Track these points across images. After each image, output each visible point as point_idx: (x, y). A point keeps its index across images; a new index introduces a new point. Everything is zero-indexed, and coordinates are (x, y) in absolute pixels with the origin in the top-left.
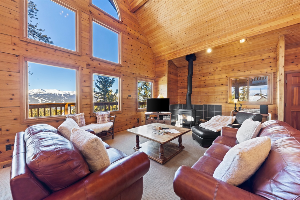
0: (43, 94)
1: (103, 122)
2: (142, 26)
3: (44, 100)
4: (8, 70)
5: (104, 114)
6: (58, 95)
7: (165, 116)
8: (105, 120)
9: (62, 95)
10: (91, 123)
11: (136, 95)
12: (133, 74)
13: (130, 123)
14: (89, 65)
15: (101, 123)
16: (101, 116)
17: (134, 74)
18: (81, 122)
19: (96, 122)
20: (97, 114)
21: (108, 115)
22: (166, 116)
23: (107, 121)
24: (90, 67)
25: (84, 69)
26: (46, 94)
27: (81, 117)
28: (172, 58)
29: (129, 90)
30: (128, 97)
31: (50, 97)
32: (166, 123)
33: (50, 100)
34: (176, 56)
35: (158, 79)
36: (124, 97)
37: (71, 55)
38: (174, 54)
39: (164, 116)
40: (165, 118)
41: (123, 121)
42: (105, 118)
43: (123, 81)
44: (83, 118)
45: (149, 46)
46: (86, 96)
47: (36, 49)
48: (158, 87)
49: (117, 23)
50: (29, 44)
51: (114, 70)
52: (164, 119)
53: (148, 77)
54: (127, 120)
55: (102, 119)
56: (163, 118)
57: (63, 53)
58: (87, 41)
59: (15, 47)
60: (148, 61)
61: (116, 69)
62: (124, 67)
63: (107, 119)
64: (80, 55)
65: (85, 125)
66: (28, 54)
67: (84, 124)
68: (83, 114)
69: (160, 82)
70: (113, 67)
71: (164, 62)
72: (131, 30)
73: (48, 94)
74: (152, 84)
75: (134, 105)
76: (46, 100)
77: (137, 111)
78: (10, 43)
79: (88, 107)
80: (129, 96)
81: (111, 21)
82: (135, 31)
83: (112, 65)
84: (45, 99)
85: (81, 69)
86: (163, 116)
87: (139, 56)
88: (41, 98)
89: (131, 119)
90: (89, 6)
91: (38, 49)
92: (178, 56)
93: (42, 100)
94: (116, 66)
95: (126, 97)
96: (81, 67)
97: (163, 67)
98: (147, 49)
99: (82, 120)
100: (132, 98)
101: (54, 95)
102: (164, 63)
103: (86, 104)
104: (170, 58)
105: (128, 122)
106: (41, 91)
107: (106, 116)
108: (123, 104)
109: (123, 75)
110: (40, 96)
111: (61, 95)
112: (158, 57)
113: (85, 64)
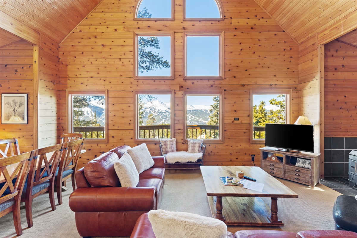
0: (192, 111)
1: (193, 151)
2: (262, 4)
3: (193, 117)
4: (128, 103)
5: (196, 141)
6: (204, 111)
7: (301, 160)
8: (195, 149)
9: (208, 111)
10: (182, 151)
11: (248, 118)
12: (244, 85)
13: (237, 159)
14: (182, 87)
15: (190, 152)
16: (192, 144)
17: (246, 86)
18: (171, 147)
19: (186, 150)
20: (189, 141)
21: (200, 144)
22: (303, 160)
23: (197, 151)
24: (183, 88)
25: (177, 92)
26: (194, 111)
27: (171, 143)
28: (330, 38)
29: (235, 111)
30: (233, 122)
31: (198, 114)
32: (302, 173)
33: (198, 117)
34: (340, 32)
35: (302, 85)
36: (226, 121)
37: (165, 81)
38: (334, 28)
39: (299, 159)
40: (301, 163)
41: (225, 154)
42: (196, 147)
43: (225, 98)
44: (173, 144)
45: (279, 30)
46: (179, 121)
47: (142, 83)
48: (303, 102)
49: (217, 22)
50: (139, 81)
51: (212, 86)
52: (297, 165)
53: (277, 86)
54: (231, 154)
55: (192, 148)
56: (297, 163)
57: (160, 80)
58: (181, 61)
59: (131, 85)
60: (278, 57)
61: (214, 84)
62: (227, 79)
63: (197, 148)
64: (173, 79)
65: (176, 151)
66: (138, 89)
67: (174, 150)
68: (174, 139)
69: (305, 92)
70: (211, 83)
71: (313, 50)
72: (240, 20)
73: (196, 110)
74: (288, 96)
75: (245, 133)
76: (194, 117)
77: (250, 141)
78: (129, 83)
79: (181, 133)
80: (235, 120)
81: (208, 24)
82: (249, 18)
83: (209, 80)
84: (194, 115)
85: (174, 93)
86: (297, 159)
87: (255, 56)
88: (191, 115)
89: (239, 154)
90: (183, 22)
91: (144, 83)
92: (344, 30)
93: (192, 117)
94: (214, 80)
95: (230, 121)
96: (174, 91)
97: (312, 60)
98: (276, 37)
99: (172, 146)
100: (241, 122)
101: (201, 111)
102: (314, 52)
103: (179, 129)
104: (326, 40)
105: (234, 158)
106: (191, 108)
107: (197, 145)
108: (225, 130)
109: (225, 90)
110: (190, 113)
111: (206, 111)
112: (302, 43)
113: (178, 86)
